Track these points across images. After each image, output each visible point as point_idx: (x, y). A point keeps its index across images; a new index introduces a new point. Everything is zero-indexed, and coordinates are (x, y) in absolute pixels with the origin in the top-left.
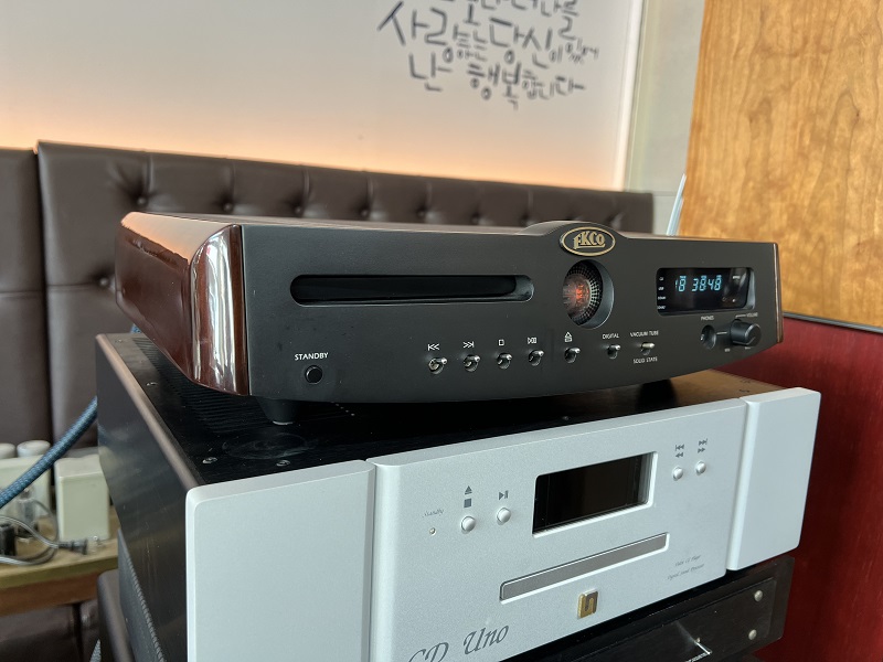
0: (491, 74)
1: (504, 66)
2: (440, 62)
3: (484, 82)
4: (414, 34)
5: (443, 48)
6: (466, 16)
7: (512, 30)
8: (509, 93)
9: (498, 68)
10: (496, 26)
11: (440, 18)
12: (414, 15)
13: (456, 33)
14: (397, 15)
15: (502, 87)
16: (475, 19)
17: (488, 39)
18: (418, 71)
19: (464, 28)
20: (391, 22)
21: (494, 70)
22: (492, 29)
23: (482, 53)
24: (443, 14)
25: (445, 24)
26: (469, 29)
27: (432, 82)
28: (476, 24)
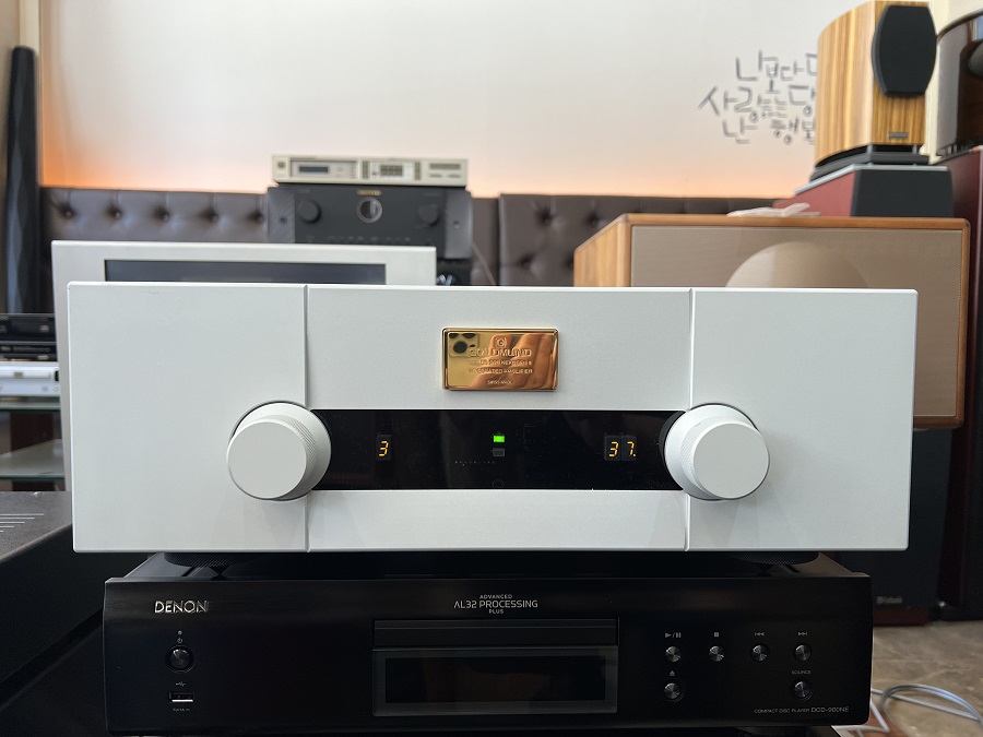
0: (791, 125)
1: (803, 118)
2: (748, 123)
3: (784, 133)
4: (726, 107)
5: (749, 114)
6: (768, 88)
7: (809, 92)
8: (808, 136)
9: (797, 121)
10: (795, 92)
11: (747, 93)
12: (726, 94)
13: (760, 101)
14: (714, 97)
15: (802, 133)
16: (775, 88)
17: (787, 100)
18: (730, 130)
19: (765, 96)
20: (708, 103)
21: (794, 122)
22: (790, 94)
23: (782, 112)
24: (749, 91)
25: (750, 96)
26: (771, 97)
27: (741, 137)
28: (777, 92)
